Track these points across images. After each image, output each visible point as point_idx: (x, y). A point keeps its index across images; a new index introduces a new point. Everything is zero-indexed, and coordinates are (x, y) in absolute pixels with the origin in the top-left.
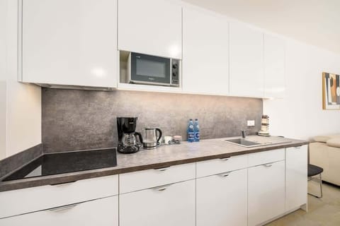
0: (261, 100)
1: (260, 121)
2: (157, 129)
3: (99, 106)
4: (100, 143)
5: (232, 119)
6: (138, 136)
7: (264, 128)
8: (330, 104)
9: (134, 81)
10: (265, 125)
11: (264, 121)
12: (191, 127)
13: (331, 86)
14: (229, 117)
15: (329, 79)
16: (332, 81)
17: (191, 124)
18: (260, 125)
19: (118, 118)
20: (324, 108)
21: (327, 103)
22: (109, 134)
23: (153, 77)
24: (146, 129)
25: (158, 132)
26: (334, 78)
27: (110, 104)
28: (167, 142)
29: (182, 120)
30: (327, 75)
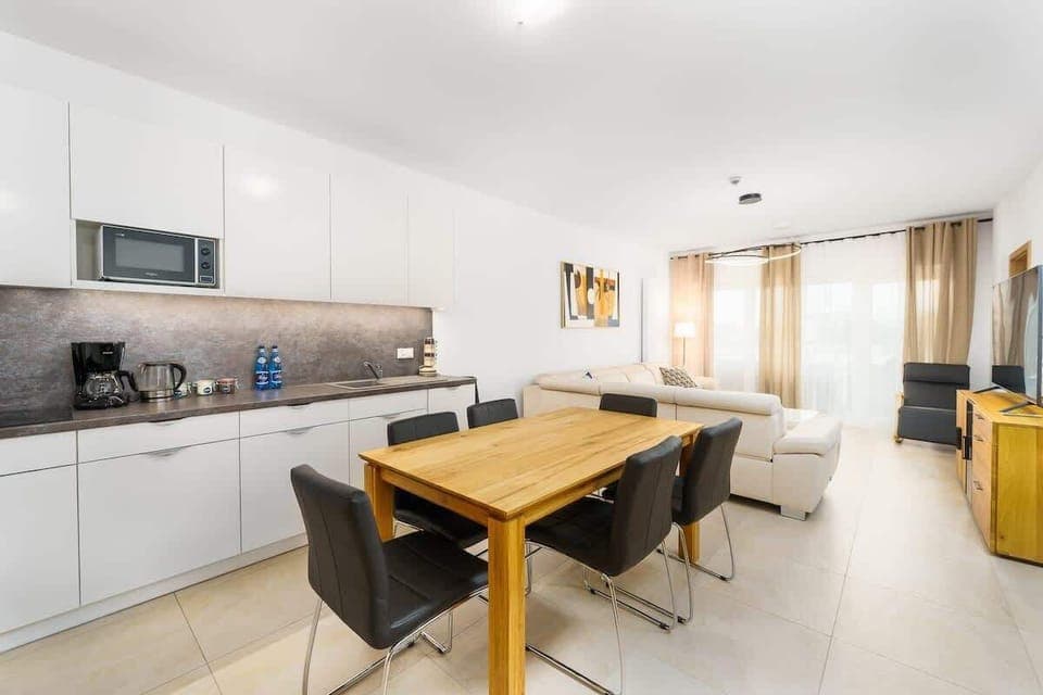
0: (429, 311)
1: (423, 349)
2: (174, 366)
3: (21, 320)
4: (25, 398)
5: (360, 345)
6: (125, 379)
7: (427, 361)
8: (573, 318)
9: (112, 278)
10: (428, 355)
11: (428, 349)
12: (262, 361)
13: (577, 286)
14: (354, 341)
15: (572, 275)
16: (578, 277)
17: (260, 355)
18: (420, 356)
19: (73, 344)
20: (563, 325)
21: (568, 317)
22: (51, 377)
23: (153, 271)
24: (148, 365)
25: (176, 371)
26: (583, 274)
27: (53, 317)
28: (201, 391)
29: (242, 348)
30: (568, 268)
